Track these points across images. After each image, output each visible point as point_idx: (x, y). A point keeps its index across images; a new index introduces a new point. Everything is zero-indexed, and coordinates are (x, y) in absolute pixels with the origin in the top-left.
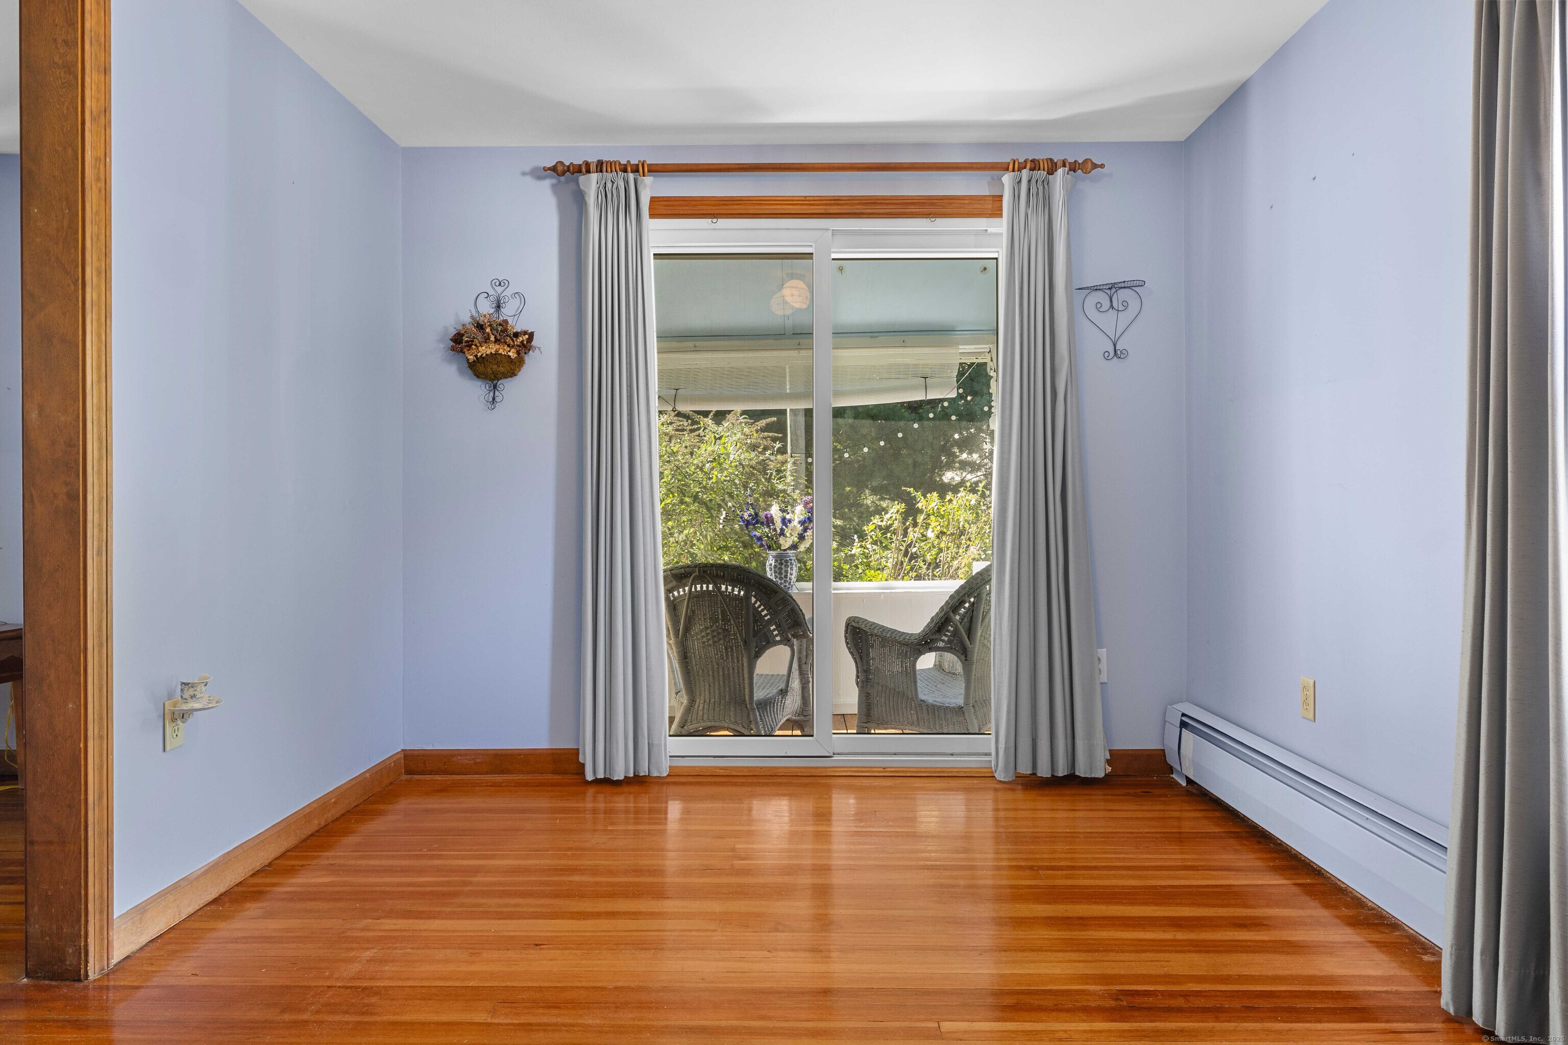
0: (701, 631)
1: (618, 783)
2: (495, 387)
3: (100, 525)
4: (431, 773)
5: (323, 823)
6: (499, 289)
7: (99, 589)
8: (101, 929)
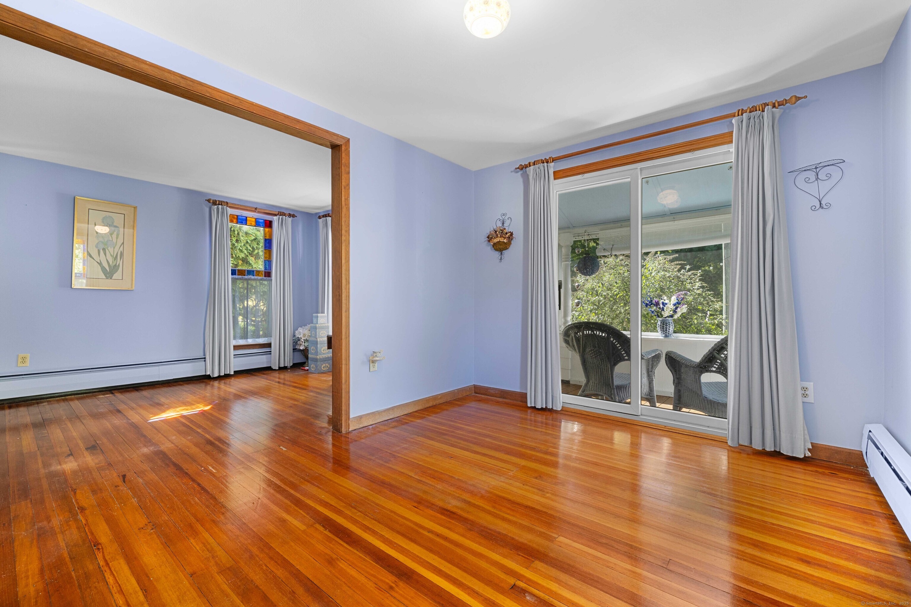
0: (590, 351)
1: (538, 409)
2: (501, 254)
3: (346, 304)
4: (482, 394)
5: (434, 404)
6: (503, 217)
7: (346, 322)
8: (346, 419)
